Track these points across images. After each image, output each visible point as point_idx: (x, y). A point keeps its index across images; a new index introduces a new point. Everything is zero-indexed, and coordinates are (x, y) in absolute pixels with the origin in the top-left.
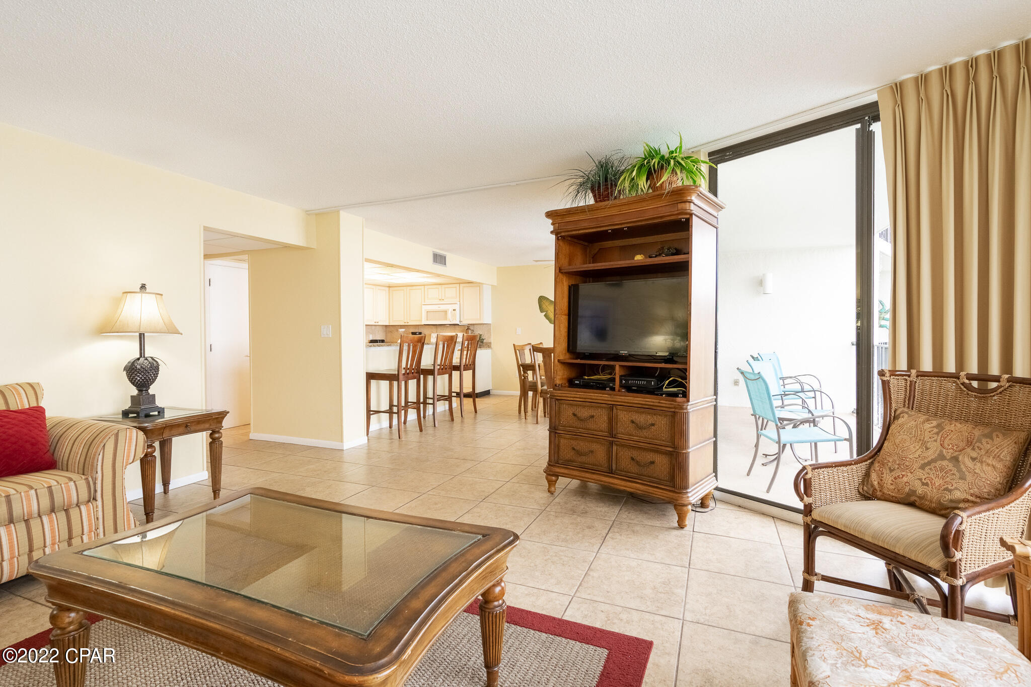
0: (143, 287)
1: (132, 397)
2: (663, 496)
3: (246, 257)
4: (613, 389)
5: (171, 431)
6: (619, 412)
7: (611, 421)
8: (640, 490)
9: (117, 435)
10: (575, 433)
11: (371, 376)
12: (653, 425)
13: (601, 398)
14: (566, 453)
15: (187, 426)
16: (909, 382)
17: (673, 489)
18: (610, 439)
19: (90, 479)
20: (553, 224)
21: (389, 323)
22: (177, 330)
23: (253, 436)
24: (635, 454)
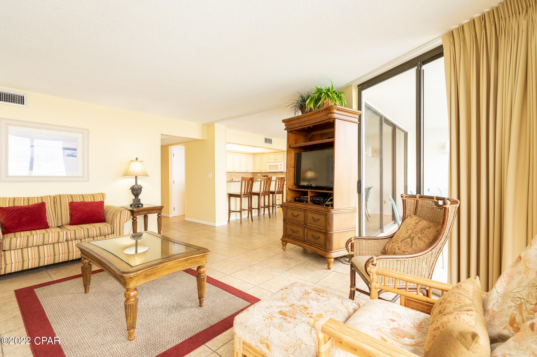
0: (137, 159)
1: (133, 199)
2: (321, 253)
3: (184, 144)
4: (307, 202)
5: (142, 212)
6: (308, 213)
7: (306, 217)
8: (313, 250)
9: (121, 212)
10: (292, 222)
11: (230, 195)
12: (319, 219)
13: (301, 206)
14: (289, 232)
15: (148, 211)
16: (416, 201)
17: (325, 250)
18: (304, 225)
19: (112, 226)
20: (285, 125)
21: (254, 171)
22: (148, 175)
23: (186, 219)
24: (313, 233)
